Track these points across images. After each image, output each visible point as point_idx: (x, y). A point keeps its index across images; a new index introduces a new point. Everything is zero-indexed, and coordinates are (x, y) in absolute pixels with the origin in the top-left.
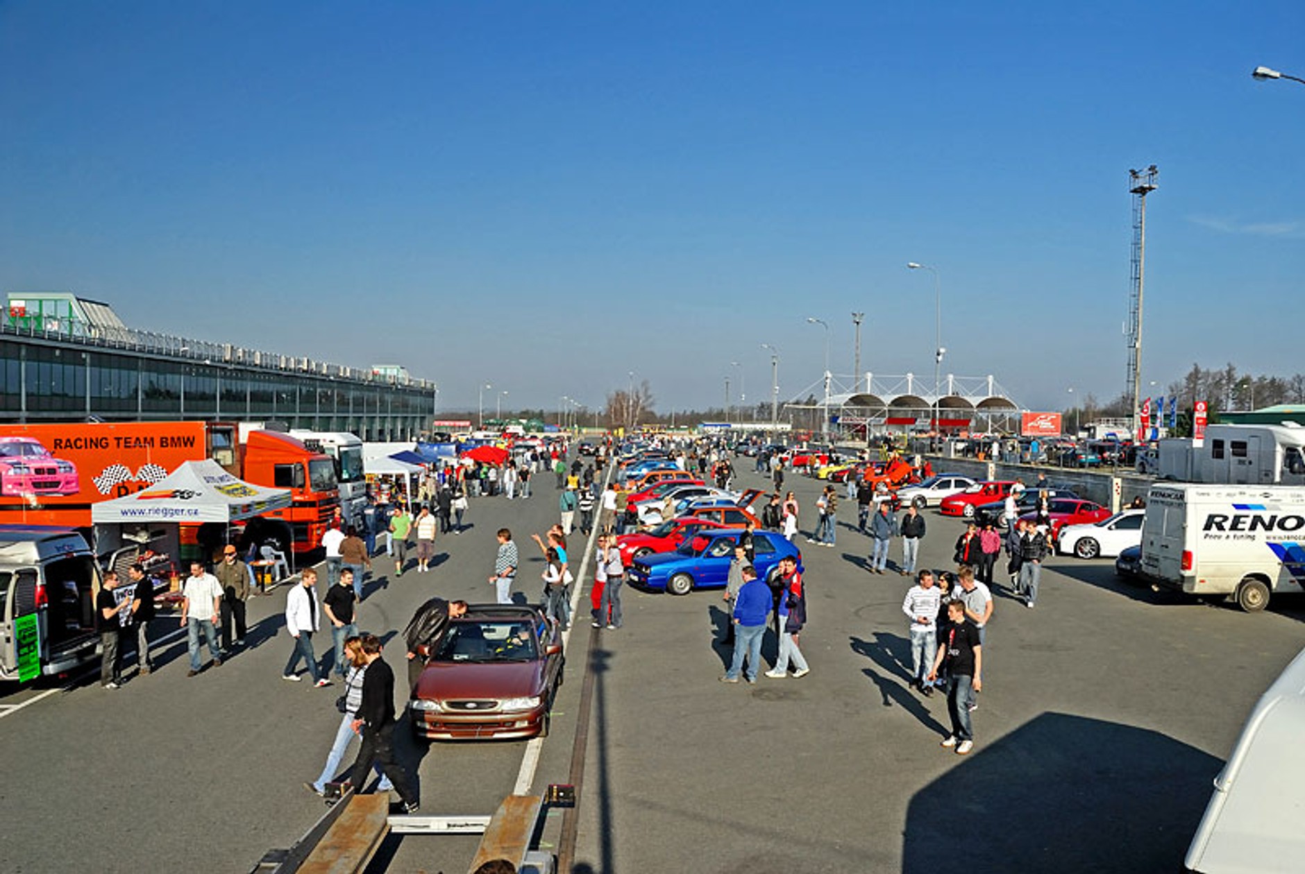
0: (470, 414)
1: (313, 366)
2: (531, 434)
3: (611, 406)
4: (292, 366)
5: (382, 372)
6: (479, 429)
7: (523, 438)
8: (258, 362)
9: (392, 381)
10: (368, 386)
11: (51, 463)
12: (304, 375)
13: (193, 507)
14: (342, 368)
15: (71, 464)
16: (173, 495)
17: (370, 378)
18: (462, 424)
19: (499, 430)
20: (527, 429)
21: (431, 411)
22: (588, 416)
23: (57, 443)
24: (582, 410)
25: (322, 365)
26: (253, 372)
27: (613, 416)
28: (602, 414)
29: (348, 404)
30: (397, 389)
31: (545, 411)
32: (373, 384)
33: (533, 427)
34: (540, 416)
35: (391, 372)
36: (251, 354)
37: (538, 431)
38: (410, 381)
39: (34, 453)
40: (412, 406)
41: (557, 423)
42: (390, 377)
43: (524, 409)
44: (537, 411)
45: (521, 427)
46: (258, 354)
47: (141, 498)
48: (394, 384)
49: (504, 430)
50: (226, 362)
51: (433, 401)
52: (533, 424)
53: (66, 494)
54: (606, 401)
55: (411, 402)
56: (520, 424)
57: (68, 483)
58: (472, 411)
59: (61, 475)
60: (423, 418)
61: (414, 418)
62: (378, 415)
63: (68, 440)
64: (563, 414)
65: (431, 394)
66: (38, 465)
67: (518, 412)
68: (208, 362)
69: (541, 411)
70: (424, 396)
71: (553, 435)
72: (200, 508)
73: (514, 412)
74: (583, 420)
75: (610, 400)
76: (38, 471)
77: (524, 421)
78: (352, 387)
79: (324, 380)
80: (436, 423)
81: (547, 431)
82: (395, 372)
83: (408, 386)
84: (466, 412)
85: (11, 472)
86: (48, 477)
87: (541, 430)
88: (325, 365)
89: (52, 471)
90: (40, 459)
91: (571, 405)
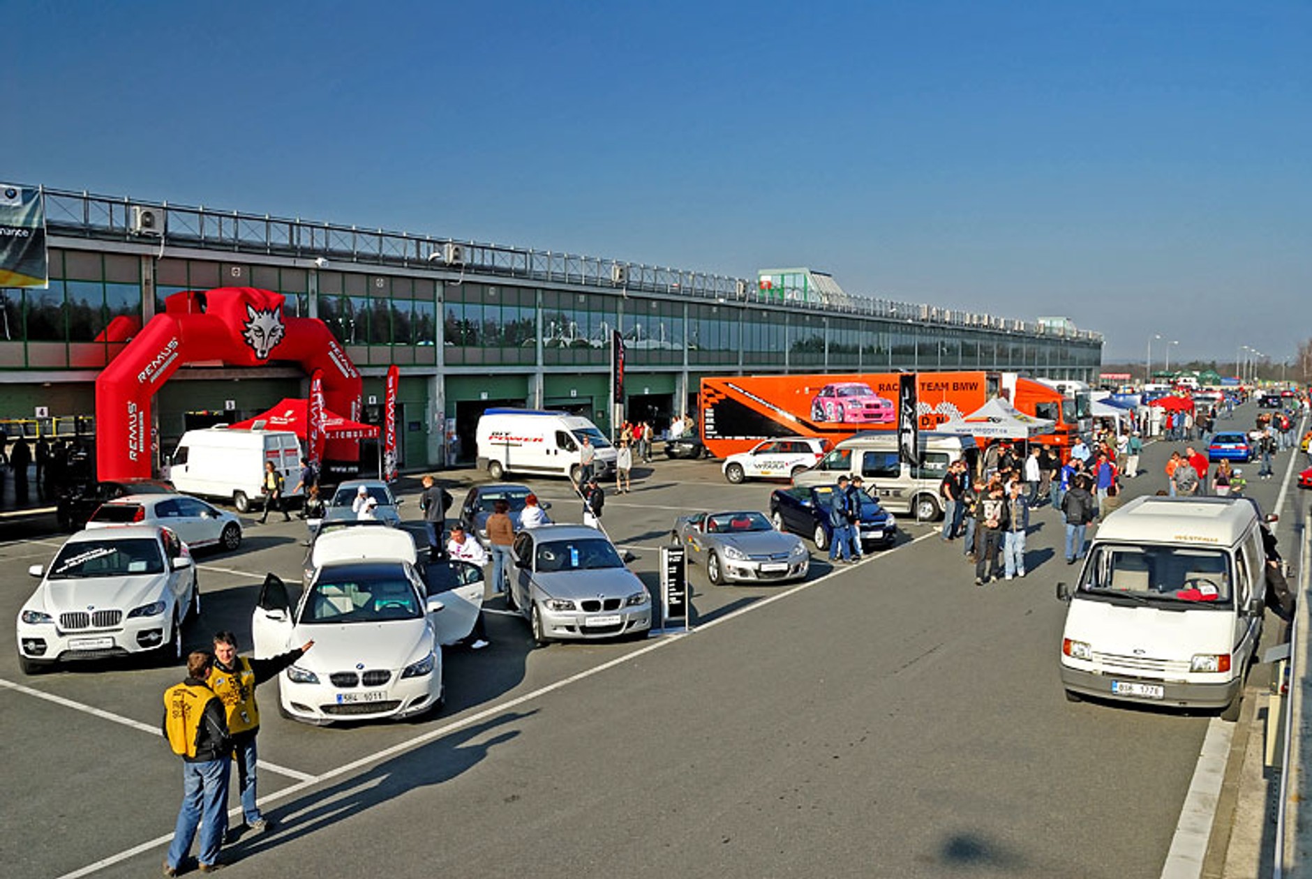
0: (1130, 366)
1: (993, 322)
2: (1205, 387)
3: (1303, 357)
4: (975, 322)
5: (1048, 324)
6: (1147, 382)
7: (1196, 391)
8: (947, 319)
9: (1061, 334)
10: (1040, 339)
11: (877, 401)
12: (984, 330)
13: (1003, 428)
14: (1017, 323)
15: (889, 401)
16: (988, 420)
17: (1042, 331)
18: (1121, 376)
19: (1169, 383)
20: (1201, 381)
21: (1098, 363)
22: (1271, 367)
23: (881, 387)
24: (1264, 362)
25: (999, 320)
26: (943, 328)
27: (1305, 367)
28: (1290, 365)
29: (1007, 356)
30: (1066, 341)
31: (1218, 362)
32: (1044, 337)
33: (1209, 380)
34: (1213, 367)
35: (1058, 324)
36: (940, 313)
37: (1214, 384)
38: (1078, 333)
39: (865, 394)
40: (1071, 358)
41: (1235, 376)
42: (1059, 329)
43: (1194, 361)
44: (1209, 362)
45: (1194, 379)
46: (948, 312)
47: (967, 421)
48: (1063, 336)
49: (1174, 383)
50: (923, 320)
51: (1100, 355)
52: (1209, 376)
53: (886, 423)
54: (1297, 350)
55: (1070, 354)
56: (1194, 376)
57: (887, 414)
58: (1133, 363)
59: (882, 410)
60: (1089, 371)
61: (1063, 370)
62: (1047, 367)
63: (889, 385)
64: (1241, 366)
65: (1098, 346)
66: (868, 402)
67: (1186, 363)
68: (910, 321)
69: (1214, 362)
70: (1091, 348)
71: (1230, 388)
72: (1009, 428)
73: (1180, 364)
74: (1265, 372)
75: (1302, 349)
76: (868, 406)
77: (1197, 373)
78: (1024, 340)
79: (1001, 335)
80: (1103, 376)
81: (1225, 384)
82: (1061, 324)
83: (1077, 338)
84: (1126, 363)
85: (850, 407)
86: (874, 411)
87: (1217, 382)
88: (1002, 320)
89: (877, 406)
90: (869, 398)
91: (1251, 354)
